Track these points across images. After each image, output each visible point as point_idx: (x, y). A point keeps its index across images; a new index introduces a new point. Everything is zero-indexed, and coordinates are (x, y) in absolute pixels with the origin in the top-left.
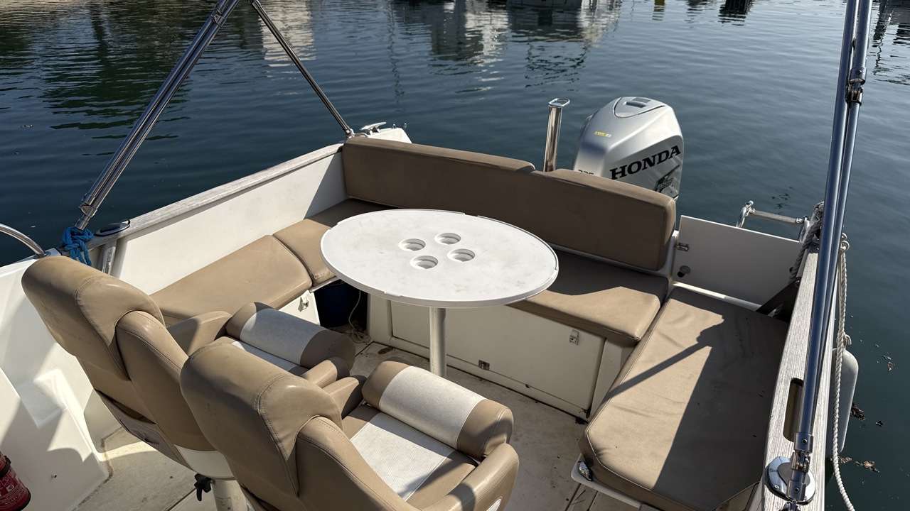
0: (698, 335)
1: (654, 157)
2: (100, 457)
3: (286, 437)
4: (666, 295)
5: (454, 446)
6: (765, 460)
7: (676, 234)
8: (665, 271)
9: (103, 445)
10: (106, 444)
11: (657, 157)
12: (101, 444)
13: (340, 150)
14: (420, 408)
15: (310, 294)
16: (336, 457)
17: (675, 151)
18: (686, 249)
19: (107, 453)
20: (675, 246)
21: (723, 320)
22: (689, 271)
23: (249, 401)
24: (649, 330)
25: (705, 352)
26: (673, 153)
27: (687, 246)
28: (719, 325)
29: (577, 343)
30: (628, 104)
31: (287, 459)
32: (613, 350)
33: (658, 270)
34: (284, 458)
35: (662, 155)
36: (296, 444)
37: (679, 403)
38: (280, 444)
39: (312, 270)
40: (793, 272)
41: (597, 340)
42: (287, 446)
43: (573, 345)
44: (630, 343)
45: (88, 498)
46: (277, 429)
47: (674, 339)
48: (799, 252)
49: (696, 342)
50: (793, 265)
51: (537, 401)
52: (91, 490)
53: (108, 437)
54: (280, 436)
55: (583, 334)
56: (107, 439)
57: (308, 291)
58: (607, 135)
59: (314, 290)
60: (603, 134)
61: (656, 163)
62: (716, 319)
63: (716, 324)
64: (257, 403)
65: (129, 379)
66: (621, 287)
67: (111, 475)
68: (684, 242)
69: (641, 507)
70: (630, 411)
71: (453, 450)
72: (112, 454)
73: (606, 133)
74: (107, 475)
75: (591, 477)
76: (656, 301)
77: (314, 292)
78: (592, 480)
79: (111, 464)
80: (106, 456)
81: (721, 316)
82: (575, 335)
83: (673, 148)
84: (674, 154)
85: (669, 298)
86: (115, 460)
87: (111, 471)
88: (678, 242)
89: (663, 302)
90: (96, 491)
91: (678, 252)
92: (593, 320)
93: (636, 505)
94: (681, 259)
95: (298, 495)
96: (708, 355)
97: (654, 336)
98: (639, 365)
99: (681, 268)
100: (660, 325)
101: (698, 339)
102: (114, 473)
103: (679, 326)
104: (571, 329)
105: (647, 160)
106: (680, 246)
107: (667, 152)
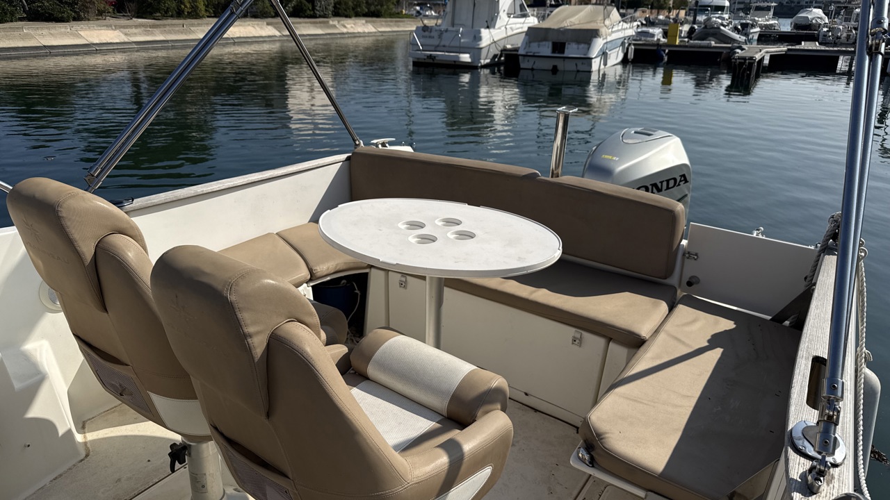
0: (709, 337)
1: (662, 182)
2: (79, 438)
3: (258, 333)
4: (674, 303)
5: (444, 414)
6: (788, 425)
7: (684, 242)
8: (673, 280)
9: (83, 427)
10: (87, 426)
11: (665, 184)
12: (82, 426)
13: (348, 159)
14: (410, 373)
15: (308, 288)
16: (311, 361)
17: (683, 179)
18: (696, 257)
19: (87, 435)
20: (684, 255)
21: (734, 326)
22: (698, 281)
23: (219, 287)
24: (657, 332)
25: (717, 353)
26: (681, 181)
27: (696, 255)
28: (730, 330)
29: (580, 345)
30: (635, 132)
31: (256, 360)
32: (617, 351)
33: (666, 279)
34: (253, 358)
35: (670, 181)
36: (268, 345)
37: (688, 396)
38: (249, 340)
39: (311, 264)
40: (808, 279)
41: (601, 342)
42: (258, 344)
43: (575, 348)
44: (635, 343)
45: (61, 475)
46: (248, 322)
47: (683, 339)
48: (814, 258)
49: (707, 344)
50: (808, 273)
51: (536, 410)
52: (65, 468)
53: (89, 419)
54: (250, 329)
55: (586, 335)
56: (89, 422)
57: (305, 285)
58: (614, 158)
59: (312, 284)
60: (610, 157)
61: (663, 190)
62: (727, 325)
63: (727, 329)
64: (228, 290)
65: (106, 310)
66: (627, 293)
67: (87, 456)
68: (693, 251)
69: (646, 495)
70: (635, 401)
71: (442, 417)
72: (91, 436)
73: (613, 156)
74: (83, 454)
75: (592, 463)
76: (664, 307)
77: (312, 287)
78: (593, 466)
79: (89, 445)
80: (85, 437)
81: (733, 322)
82: (578, 336)
83: (681, 176)
84: (682, 183)
85: (677, 304)
86: (94, 441)
87: (88, 451)
88: (687, 250)
89: (671, 308)
90: (70, 469)
91: (687, 261)
92: (597, 319)
93: (641, 493)
94: (691, 269)
95: (268, 415)
96: (719, 356)
97: (662, 336)
98: (645, 360)
99: (691, 278)
100: (668, 326)
101: (709, 341)
102: (91, 453)
103: (687, 329)
104: (573, 330)
105: (655, 185)
106: (688, 254)
107: (675, 179)
